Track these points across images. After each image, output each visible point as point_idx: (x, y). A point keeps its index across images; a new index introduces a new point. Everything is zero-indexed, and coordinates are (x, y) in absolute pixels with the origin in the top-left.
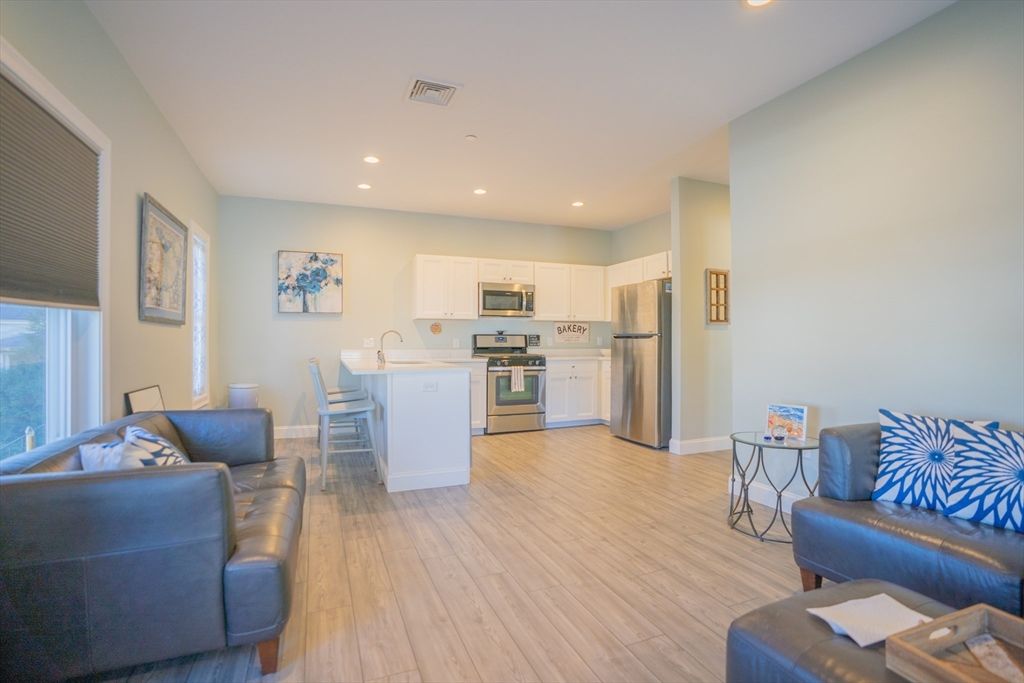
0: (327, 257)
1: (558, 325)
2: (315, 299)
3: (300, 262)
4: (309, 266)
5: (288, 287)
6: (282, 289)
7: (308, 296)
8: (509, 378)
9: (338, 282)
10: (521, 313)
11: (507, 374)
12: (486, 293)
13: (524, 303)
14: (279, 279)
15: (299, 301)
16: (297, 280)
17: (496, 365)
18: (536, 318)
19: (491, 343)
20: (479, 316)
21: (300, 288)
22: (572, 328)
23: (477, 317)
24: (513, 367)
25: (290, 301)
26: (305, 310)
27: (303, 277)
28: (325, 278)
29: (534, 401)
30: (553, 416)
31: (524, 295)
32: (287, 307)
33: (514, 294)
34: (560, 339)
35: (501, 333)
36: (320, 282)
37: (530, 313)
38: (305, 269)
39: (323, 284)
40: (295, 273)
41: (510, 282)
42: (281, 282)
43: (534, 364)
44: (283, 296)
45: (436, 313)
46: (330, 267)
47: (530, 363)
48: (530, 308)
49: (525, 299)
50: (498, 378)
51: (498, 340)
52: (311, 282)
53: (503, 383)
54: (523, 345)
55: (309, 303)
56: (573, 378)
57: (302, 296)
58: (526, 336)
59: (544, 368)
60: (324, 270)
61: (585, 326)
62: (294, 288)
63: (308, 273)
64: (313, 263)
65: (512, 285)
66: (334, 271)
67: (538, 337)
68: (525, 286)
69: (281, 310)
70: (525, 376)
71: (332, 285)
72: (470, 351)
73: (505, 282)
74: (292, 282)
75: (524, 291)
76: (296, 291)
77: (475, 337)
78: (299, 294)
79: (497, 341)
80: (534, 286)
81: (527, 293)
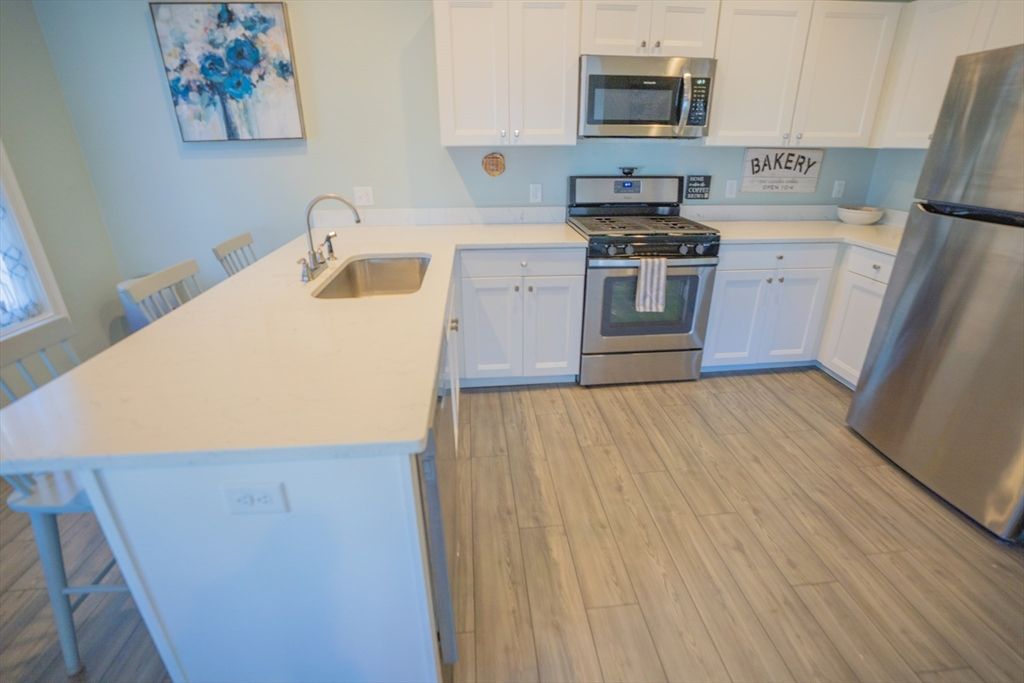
0: (251, 13)
1: (752, 155)
2: (246, 110)
3: (200, 28)
4: (218, 35)
5: (188, 88)
6: (179, 92)
7: (232, 104)
8: (635, 280)
9: (285, 70)
10: (677, 129)
11: (630, 272)
12: (595, 82)
13: (686, 105)
14: (167, 70)
15: (215, 115)
16: (203, 70)
17: (607, 256)
18: (709, 141)
19: (607, 194)
20: (578, 137)
21: (212, 86)
22: (783, 161)
23: (573, 141)
24: (643, 260)
25: (200, 118)
26: (232, 134)
27: (211, 64)
28: (257, 62)
29: (681, 325)
30: (718, 356)
31: (687, 87)
32: (197, 130)
33: (663, 84)
34: (752, 184)
35: (628, 173)
36: (249, 72)
37: (698, 130)
38: (212, 43)
39: (254, 77)
40: (195, 54)
41: (656, 54)
42: (173, 76)
43: (692, 254)
44: (183, 107)
45: (489, 136)
46: (261, 36)
47: (684, 250)
48: (698, 118)
49: (687, 95)
50: (609, 282)
51: (621, 188)
52: (230, 74)
53: (620, 289)
54: (674, 199)
55: (237, 120)
56: (776, 282)
57: (219, 105)
58: (681, 179)
59: (712, 260)
60: (252, 45)
61: (815, 157)
62: (200, 89)
63: (221, 52)
64: (227, 29)
65: (665, 60)
66: (272, 44)
67: (707, 180)
68: (692, 63)
69: (186, 139)
70: (669, 278)
71: (272, 77)
72: (562, 211)
73: (642, 53)
74: (192, 75)
75: (687, 75)
76: (207, 95)
77: (572, 180)
78: (211, 101)
79: (617, 191)
80: (713, 63)
81: (694, 80)
